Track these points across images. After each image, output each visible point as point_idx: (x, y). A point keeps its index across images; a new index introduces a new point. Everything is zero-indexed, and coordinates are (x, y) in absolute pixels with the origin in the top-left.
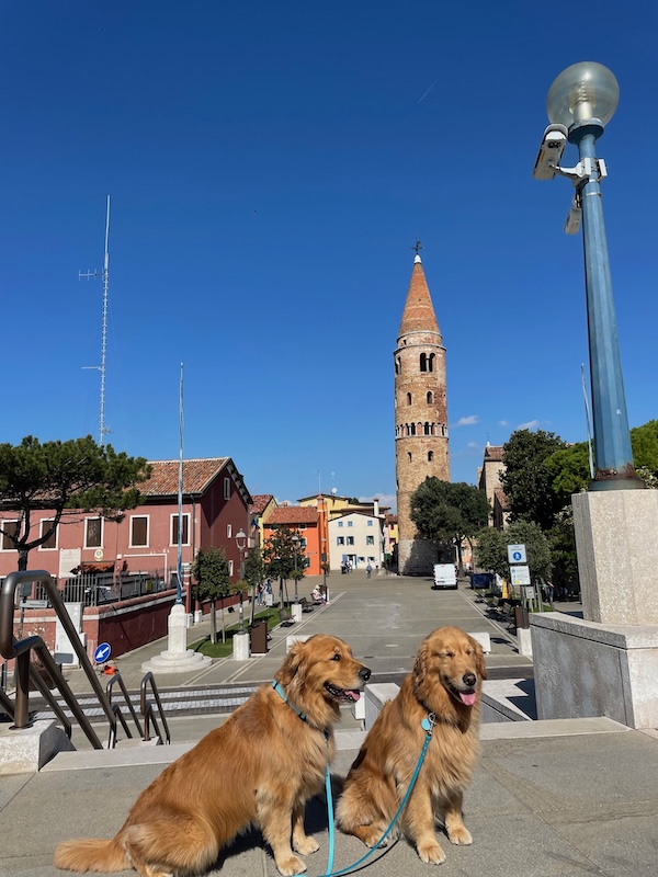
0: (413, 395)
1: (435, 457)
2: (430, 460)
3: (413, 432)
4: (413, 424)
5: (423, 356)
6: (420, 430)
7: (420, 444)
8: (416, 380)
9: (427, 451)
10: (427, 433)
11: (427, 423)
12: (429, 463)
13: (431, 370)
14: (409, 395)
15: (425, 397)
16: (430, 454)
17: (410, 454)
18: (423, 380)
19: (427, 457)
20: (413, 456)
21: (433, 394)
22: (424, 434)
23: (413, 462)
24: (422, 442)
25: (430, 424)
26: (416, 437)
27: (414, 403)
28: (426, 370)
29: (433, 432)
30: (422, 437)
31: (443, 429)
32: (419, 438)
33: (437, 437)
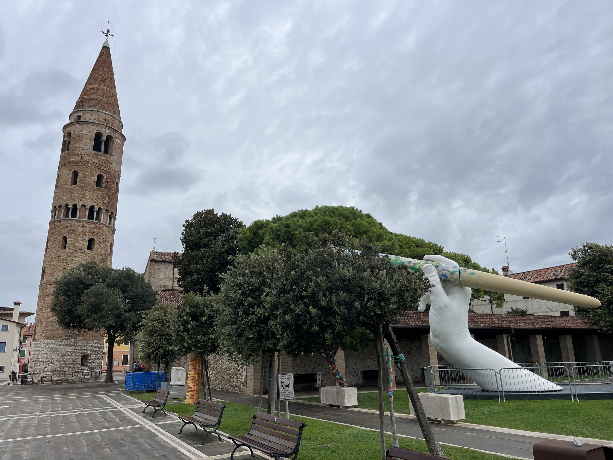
0: (80, 174)
1: (96, 246)
2: (90, 247)
3: (74, 215)
4: (75, 206)
5: (98, 136)
6: (83, 215)
7: (81, 229)
8: (86, 158)
9: (87, 238)
10: (91, 217)
11: (92, 207)
12: (88, 252)
13: (106, 151)
14: (75, 174)
15: (95, 179)
16: (91, 243)
17: (65, 238)
18: (95, 161)
19: (86, 245)
20: (69, 241)
21: (105, 177)
22: (86, 219)
23: (67, 249)
24: (83, 227)
25: (96, 209)
26: (77, 221)
27: (80, 183)
28: (99, 150)
29: (98, 219)
30: (85, 222)
31: (110, 218)
32: (80, 222)
33: (102, 224)
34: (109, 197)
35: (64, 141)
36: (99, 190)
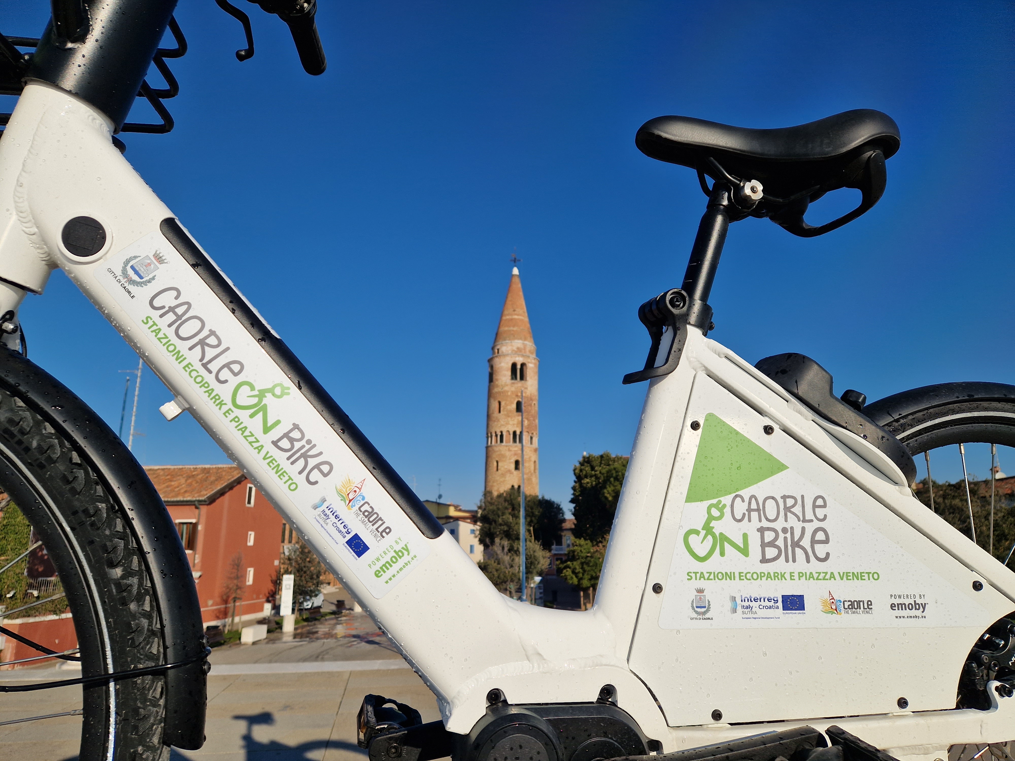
0: (503, 404)
2: (517, 468)
3: (502, 441)
4: (502, 432)
5: (514, 366)
6: (508, 438)
7: (508, 453)
8: (506, 388)
9: (513, 460)
10: (515, 441)
11: (515, 433)
12: (516, 473)
13: (522, 378)
14: (500, 403)
15: (515, 405)
16: (517, 463)
17: (497, 462)
18: (514, 389)
19: (513, 466)
20: (500, 464)
22: (511, 443)
23: (499, 471)
24: (509, 450)
25: (518, 433)
26: (504, 446)
27: (503, 411)
28: (516, 378)
30: (510, 445)
32: (507, 446)
33: (525, 446)
36: (519, 416)
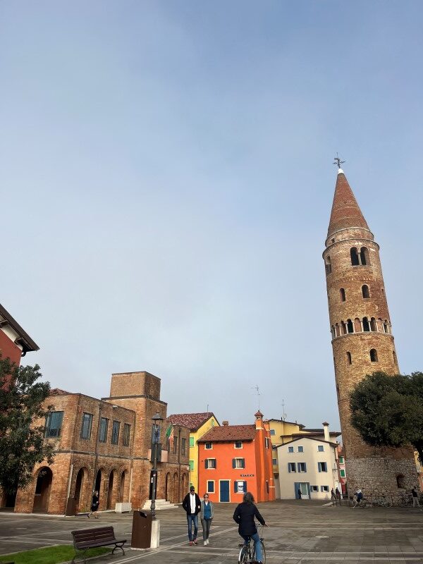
0: (346, 290)
1: (379, 356)
2: (373, 359)
3: (351, 330)
4: (349, 321)
5: (353, 251)
6: (358, 328)
7: (360, 343)
8: (348, 274)
9: (368, 350)
10: (366, 328)
11: (365, 319)
12: (373, 364)
13: (364, 263)
14: (343, 291)
15: (360, 291)
16: (373, 353)
17: (349, 354)
18: (356, 274)
19: (368, 357)
20: (352, 355)
21: (369, 287)
22: (363, 331)
23: (353, 364)
24: (362, 340)
25: (369, 320)
26: (355, 335)
27: (348, 298)
28: (358, 264)
29: (373, 329)
30: (362, 334)
31: (385, 326)
32: (358, 335)
33: (379, 334)
34: (378, 305)
35: (326, 266)
36: (367, 301)
